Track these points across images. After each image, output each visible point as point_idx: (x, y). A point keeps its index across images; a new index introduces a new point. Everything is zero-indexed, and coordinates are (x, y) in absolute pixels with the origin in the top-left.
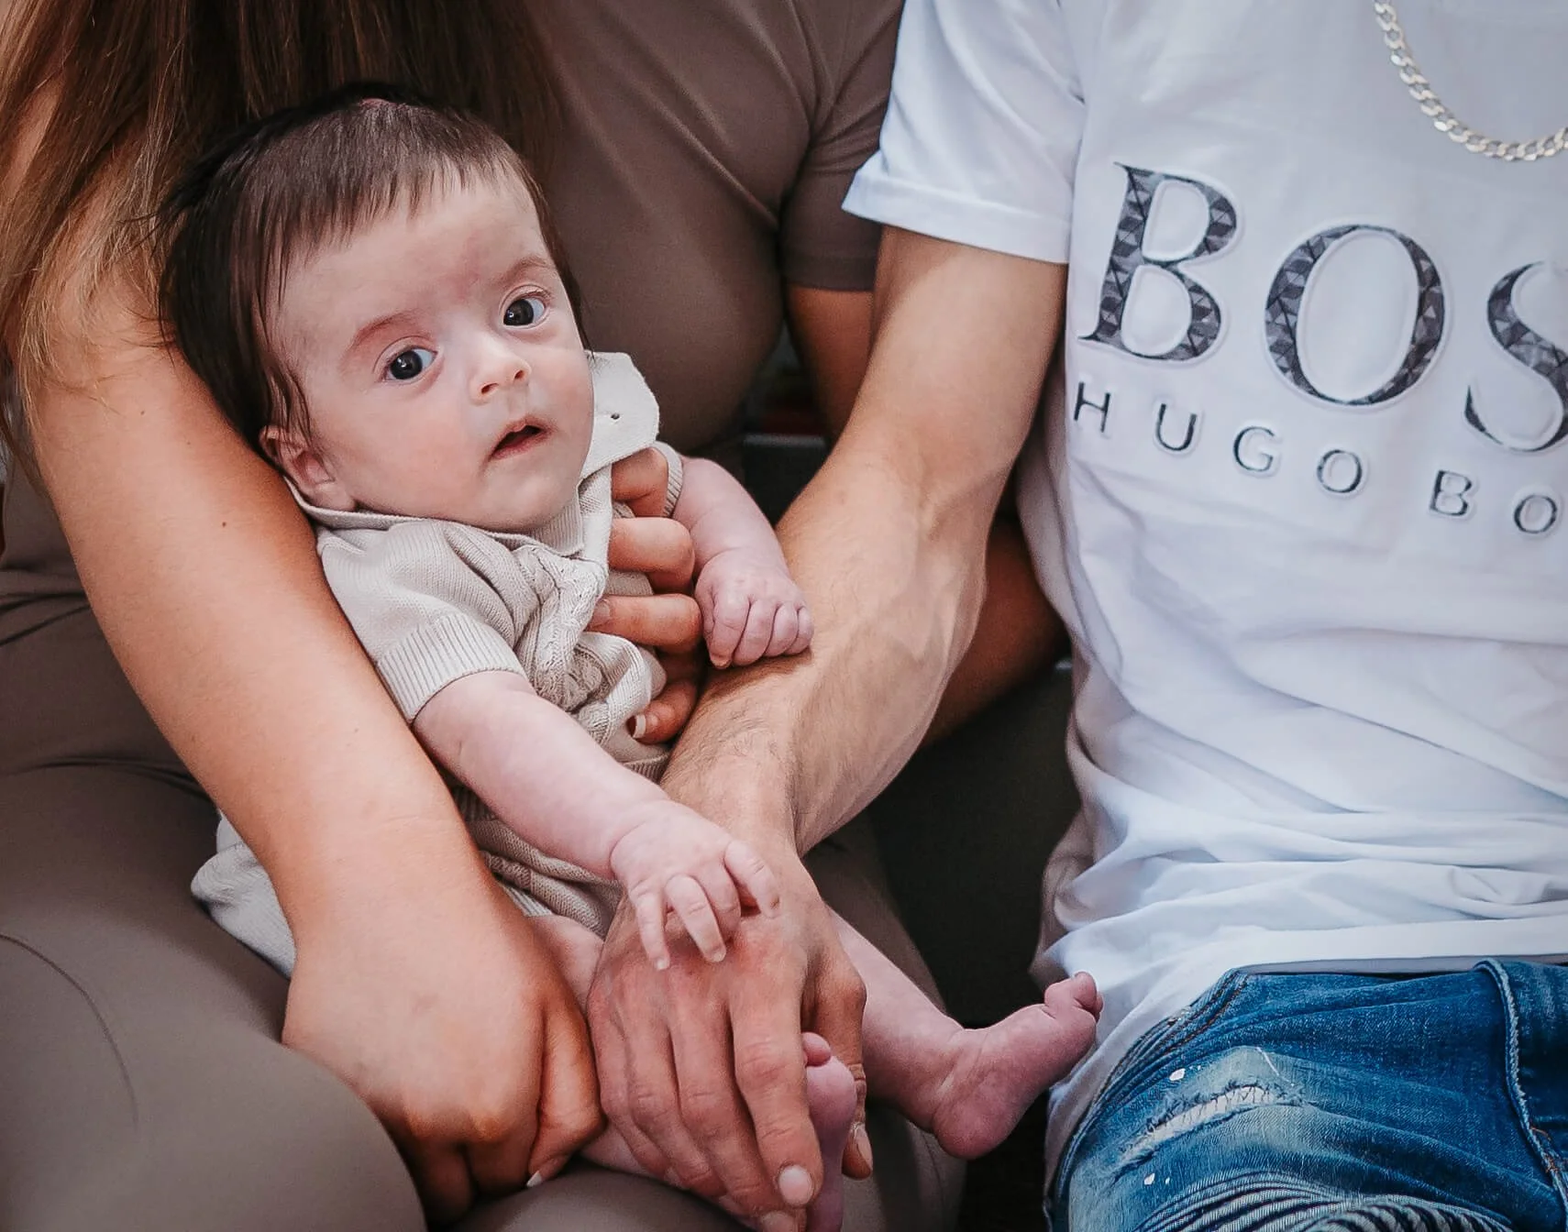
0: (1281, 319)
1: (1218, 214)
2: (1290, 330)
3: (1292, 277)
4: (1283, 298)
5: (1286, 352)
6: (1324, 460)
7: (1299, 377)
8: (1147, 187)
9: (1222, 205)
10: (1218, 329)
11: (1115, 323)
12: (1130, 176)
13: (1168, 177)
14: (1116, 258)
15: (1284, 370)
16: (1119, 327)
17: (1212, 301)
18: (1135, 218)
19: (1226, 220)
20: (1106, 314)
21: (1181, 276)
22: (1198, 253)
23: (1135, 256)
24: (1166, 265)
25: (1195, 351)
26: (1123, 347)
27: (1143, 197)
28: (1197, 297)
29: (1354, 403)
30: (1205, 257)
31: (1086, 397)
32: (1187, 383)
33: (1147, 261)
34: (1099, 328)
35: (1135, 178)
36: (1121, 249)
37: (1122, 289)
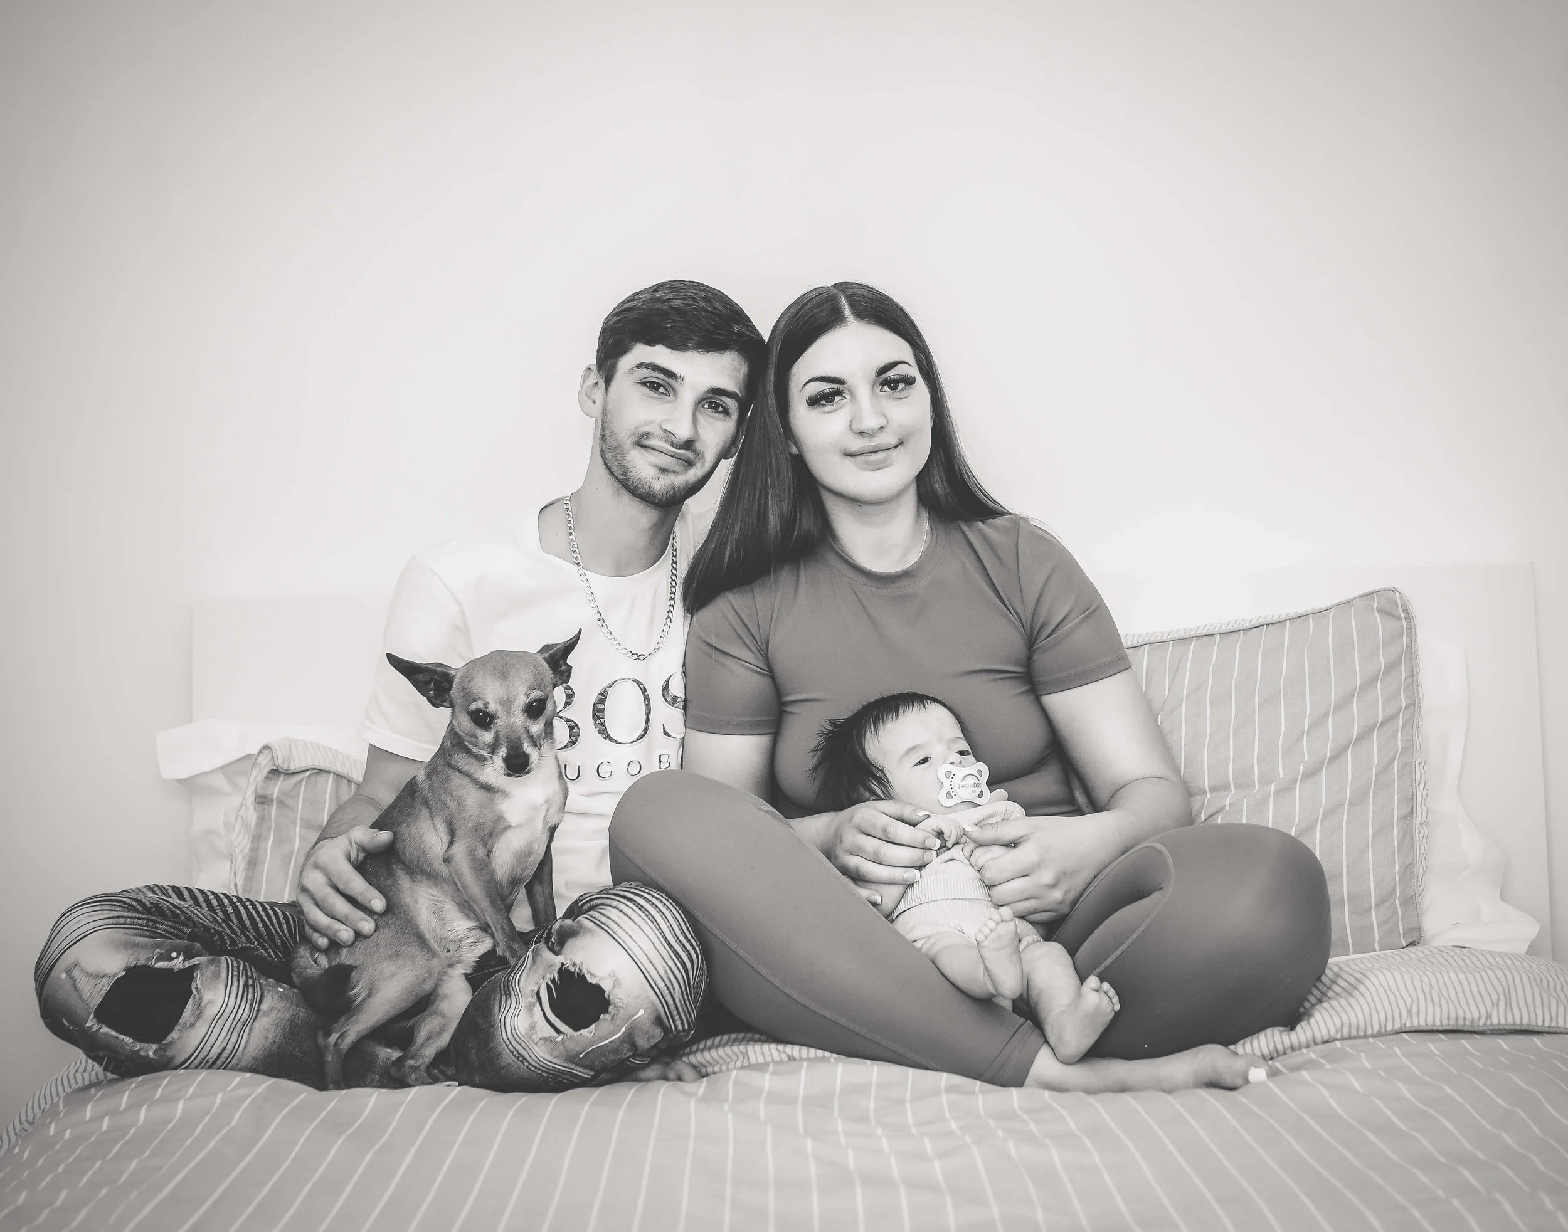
0: (598, 722)
1: (567, 691)
2: (603, 724)
3: (599, 706)
4: (598, 713)
5: (603, 731)
6: (628, 765)
7: (611, 739)
9: (567, 688)
10: (579, 732)
15: (605, 739)
17: (574, 722)
19: (571, 692)
21: (561, 717)
22: (565, 707)
25: (573, 743)
28: (569, 723)
30: (568, 707)
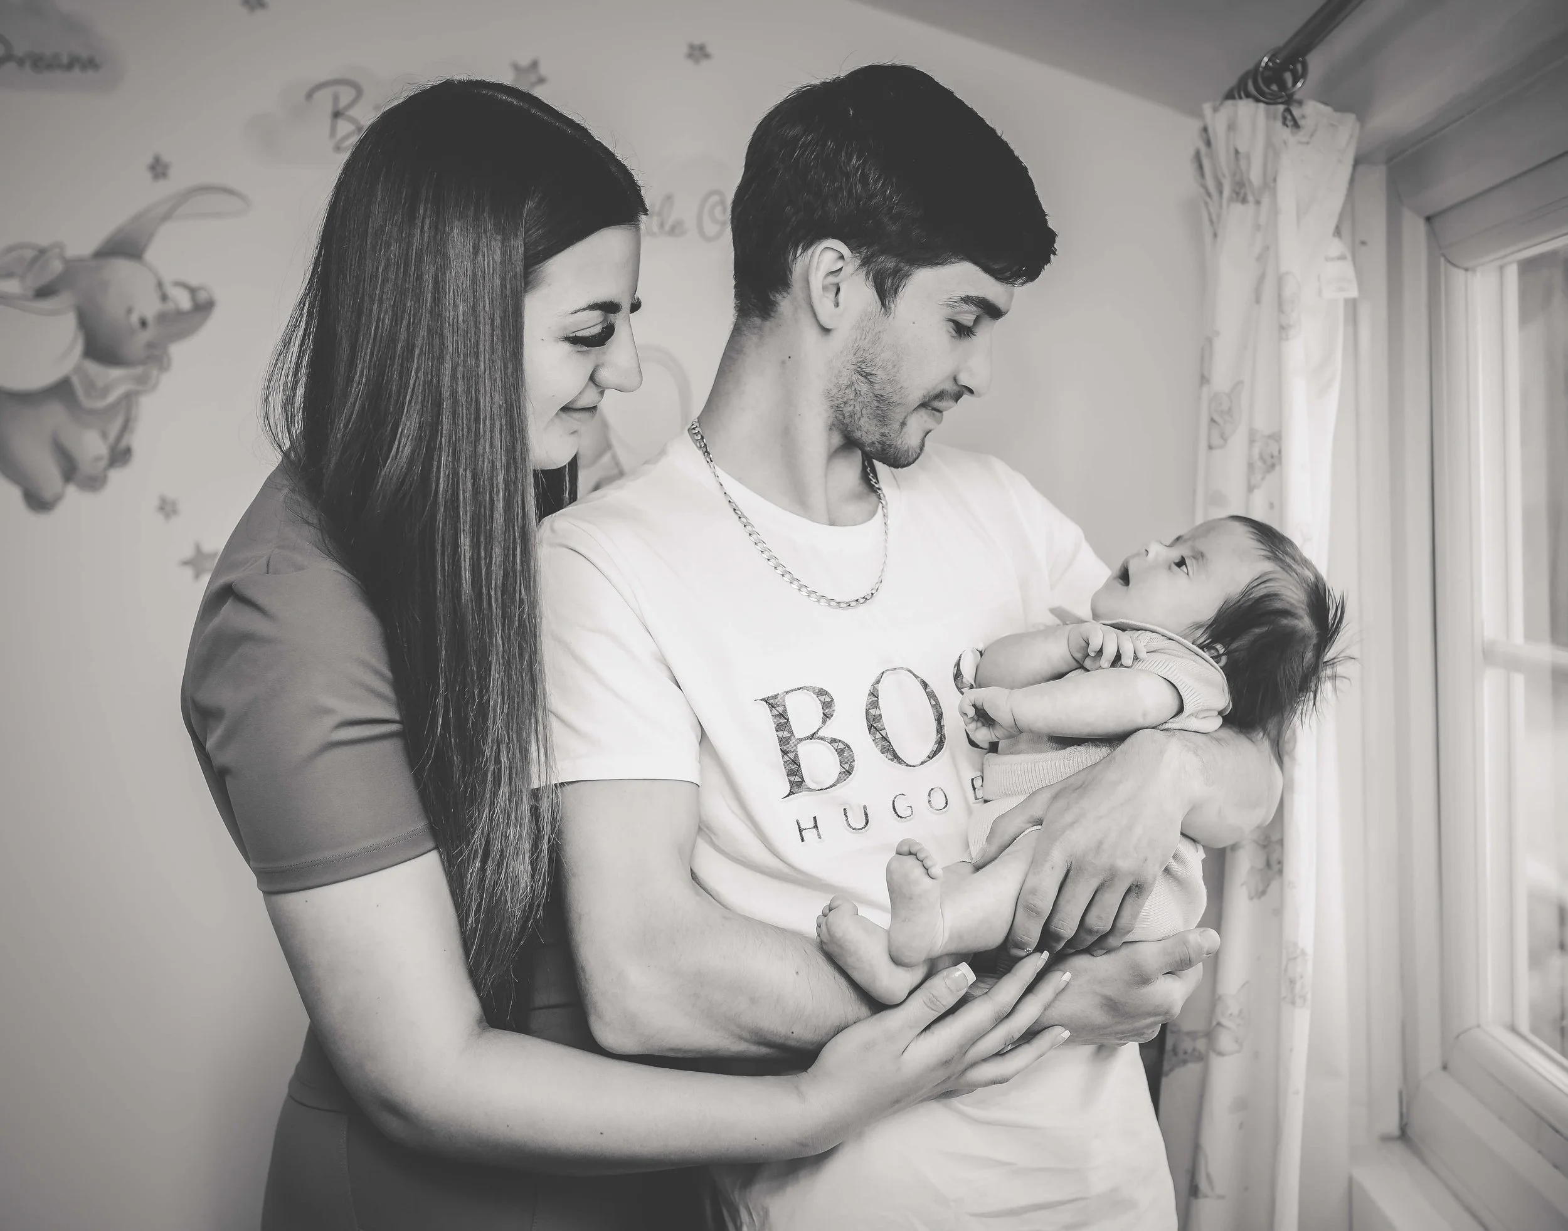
0: (878, 735)
1: (822, 698)
2: (885, 739)
3: (872, 711)
4: (874, 724)
5: (888, 749)
6: (929, 795)
7: (901, 761)
8: (780, 703)
9: (821, 692)
10: (853, 755)
11: (800, 780)
12: (767, 702)
13: (787, 693)
14: (782, 748)
15: (891, 760)
16: (803, 781)
17: (843, 743)
18: (782, 722)
19: (828, 699)
20: (792, 778)
21: (822, 739)
22: (824, 722)
23: (793, 741)
24: (812, 737)
26: (810, 790)
27: (780, 709)
28: (835, 745)
29: (922, 763)
30: (829, 722)
31: (802, 827)
32: (851, 791)
33: (801, 740)
34: (791, 787)
35: (771, 702)
36: (783, 741)
37: (795, 761)
